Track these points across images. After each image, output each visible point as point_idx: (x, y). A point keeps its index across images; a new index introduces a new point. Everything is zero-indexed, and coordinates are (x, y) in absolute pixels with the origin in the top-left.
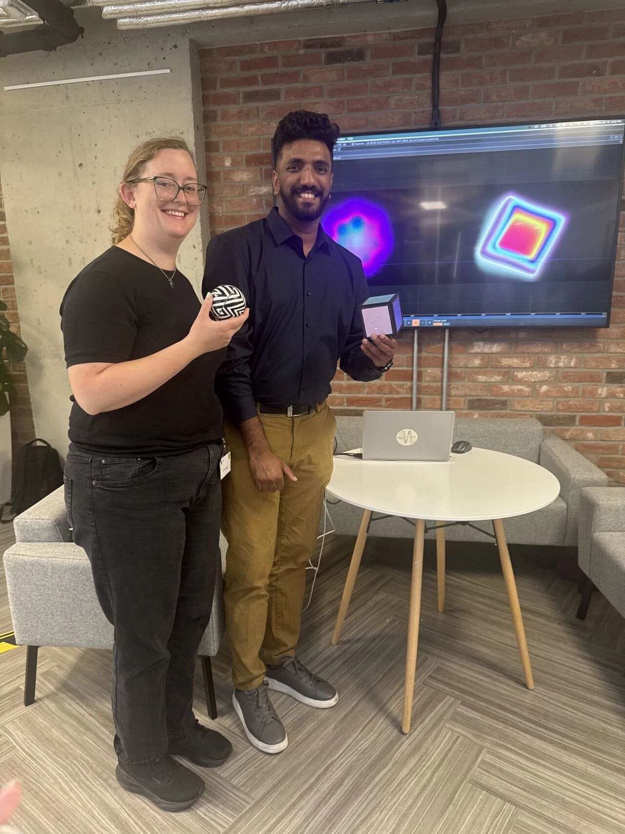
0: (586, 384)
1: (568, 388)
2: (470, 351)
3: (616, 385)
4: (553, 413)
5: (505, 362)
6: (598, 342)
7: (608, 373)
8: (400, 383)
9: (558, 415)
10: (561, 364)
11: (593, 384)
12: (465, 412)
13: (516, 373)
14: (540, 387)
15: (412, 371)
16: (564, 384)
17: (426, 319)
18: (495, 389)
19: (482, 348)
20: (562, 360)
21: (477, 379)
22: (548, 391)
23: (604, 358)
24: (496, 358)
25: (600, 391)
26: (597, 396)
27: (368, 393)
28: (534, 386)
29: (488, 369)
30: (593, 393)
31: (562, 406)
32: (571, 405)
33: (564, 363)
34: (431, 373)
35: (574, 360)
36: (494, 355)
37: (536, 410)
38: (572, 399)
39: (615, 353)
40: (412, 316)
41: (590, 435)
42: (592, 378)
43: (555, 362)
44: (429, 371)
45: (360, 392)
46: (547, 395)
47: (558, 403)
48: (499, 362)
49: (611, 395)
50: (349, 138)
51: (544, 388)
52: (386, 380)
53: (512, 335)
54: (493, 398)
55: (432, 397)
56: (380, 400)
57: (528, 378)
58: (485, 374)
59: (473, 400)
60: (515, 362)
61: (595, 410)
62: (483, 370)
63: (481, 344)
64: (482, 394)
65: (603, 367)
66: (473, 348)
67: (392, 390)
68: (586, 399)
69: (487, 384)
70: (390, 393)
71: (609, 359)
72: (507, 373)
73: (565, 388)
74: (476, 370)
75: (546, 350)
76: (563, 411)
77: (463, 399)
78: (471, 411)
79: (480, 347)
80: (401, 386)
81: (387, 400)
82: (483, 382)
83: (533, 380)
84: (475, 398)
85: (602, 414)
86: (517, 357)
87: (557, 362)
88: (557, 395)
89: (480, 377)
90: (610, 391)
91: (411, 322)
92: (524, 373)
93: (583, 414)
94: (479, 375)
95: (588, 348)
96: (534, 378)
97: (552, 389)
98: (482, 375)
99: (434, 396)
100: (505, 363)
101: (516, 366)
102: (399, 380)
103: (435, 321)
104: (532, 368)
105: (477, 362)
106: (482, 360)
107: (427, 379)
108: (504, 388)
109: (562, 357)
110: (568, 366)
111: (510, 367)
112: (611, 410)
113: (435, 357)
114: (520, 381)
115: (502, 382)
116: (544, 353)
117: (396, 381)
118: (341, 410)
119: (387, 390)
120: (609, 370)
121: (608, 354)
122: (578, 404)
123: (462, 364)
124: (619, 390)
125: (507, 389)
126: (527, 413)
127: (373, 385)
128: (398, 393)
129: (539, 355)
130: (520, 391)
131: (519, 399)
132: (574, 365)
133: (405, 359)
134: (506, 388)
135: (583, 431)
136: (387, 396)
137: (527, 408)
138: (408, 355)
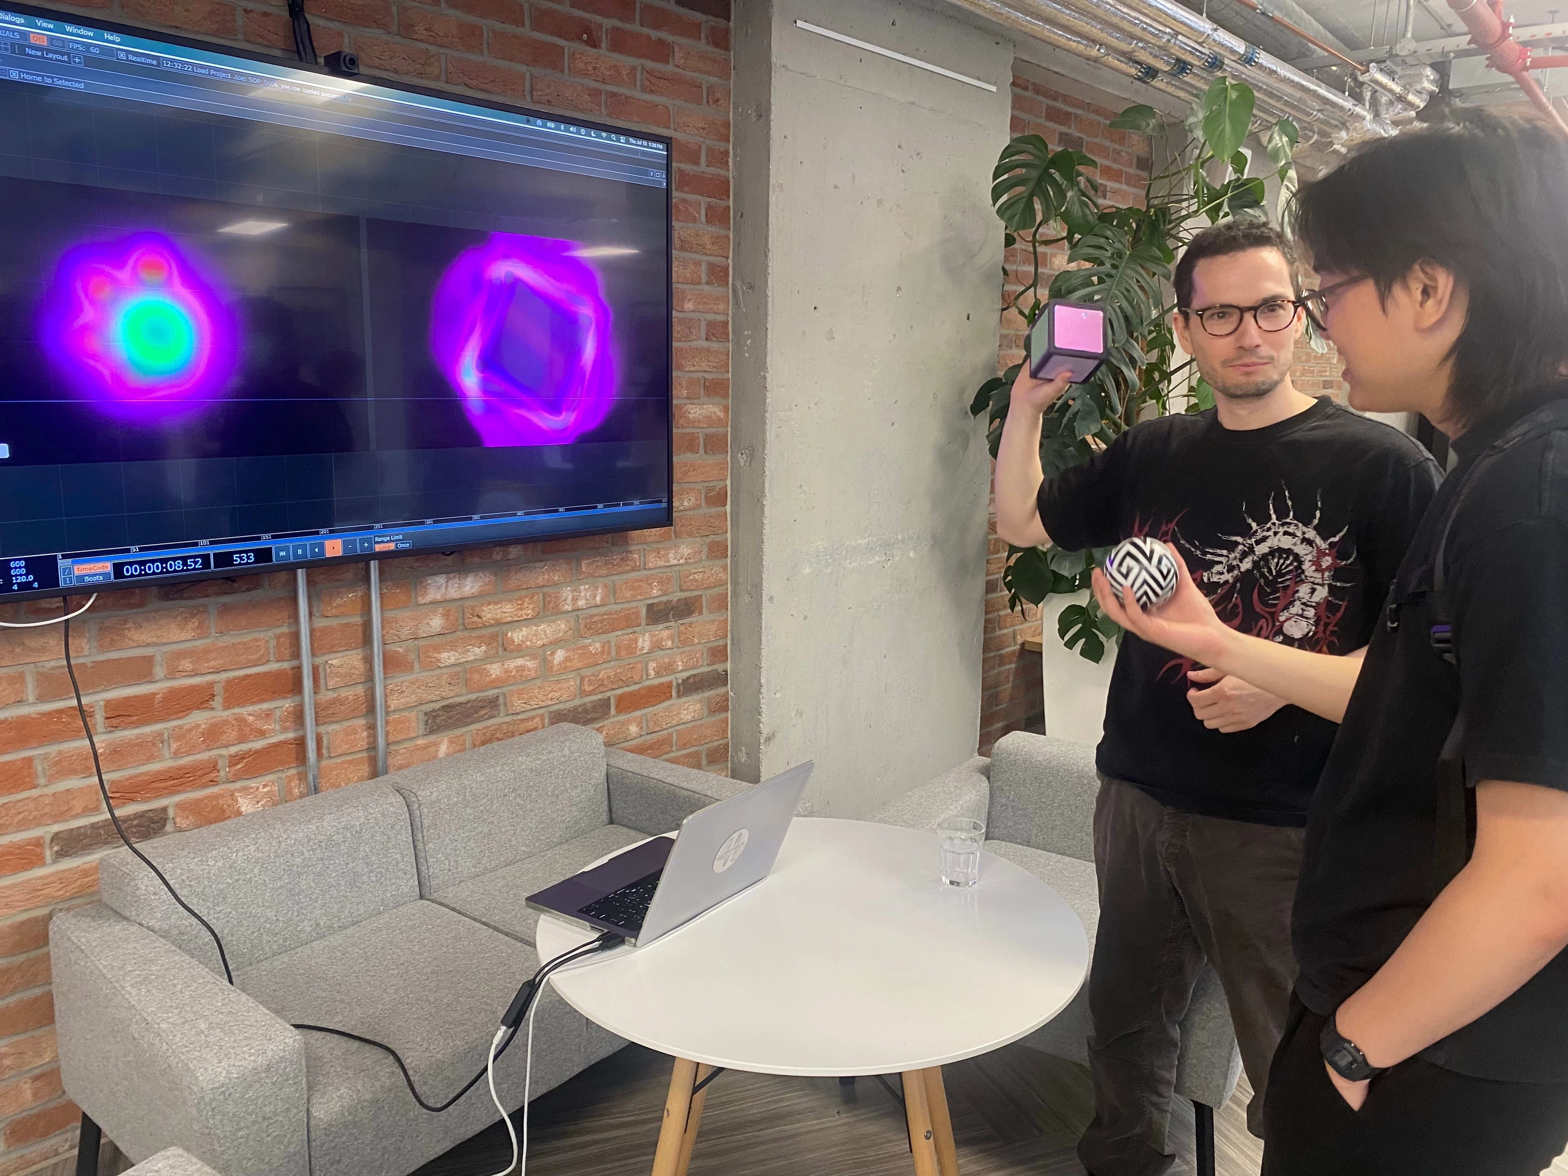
0: (620, 633)
1: (596, 647)
2: (421, 601)
3: (661, 627)
4: (577, 702)
5: (489, 613)
6: (631, 552)
7: (650, 607)
8: (265, 706)
9: (585, 704)
10: (581, 603)
11: (630, 630)
12: (420, 742)
13: (509, 634)
14: (553, 653)
15: (299, 668)
16: (588, 641)
17: (357, 537)
18: (476, 677)
19: (443, 590)
20: (583, 594)
21: (439, 660)
22: (567, 659)
23: (642, 581)
24: (473, 608)
25: (640, 643)
26: (638, 653)
27: (177, 754)
28: (542, 654)
29: (458, 633)
30: (631, 648)
31: (589, 685)
32: (602, 680)
33: (587, 600)
34: (341, 666)
35: (600, 591)
36: (468, 603)
37: (550, 702)
38: (603, 666)
39: (655, 568)
40: (323, 531)
41: (633, 729)
42: (628, 621)
43: (573, 599)
44: (334, 662)
45: (150, 758)
46: (565, 667)
47: (582, 680)
48: (478, 616)
49: (657, 646)
50: (107, 35)
51: (560, 655)
52: (227, 707)
53: (497, 554)
54: (473, 696)
55: (345, 724)
56: (214, 767)
57: (531, 641)
58: (453, 647)
59: (434, 711)
60: (506, 610)
61: (636, 679)
62: (449, 638)
63: (441, 579)
64: (452, 694)
65: (642, 598)
66: (425, 593)
67: (245, 731)
68: (622, 663)
69: (458, 669)
70: (242, 740)
71: (647, 580)
72: (494, 637)
73: (591, 649)
74: (436, 640)
75: (556, 578)
76: (591, 693)
77: (413, 715)
78: (433, 738)
79: (439, 588)
80: (268, 715)
81: (234, 760)
82: (452, 665)
83: (540, 643)
84: (437, 705)
85: (647, 683)
86: (510, 601)
87: (575, 600)
88: (580, 665)
89: (445, 655)
90: (654, 639)
91: (322, 546)
92: (525, 631)
93: (620, 691)
94: (445, 650)
95: (618, 565)
96: (541, 639)
97: (571, 654)
98: (448, 651)
99: (350, 723)
100: (489, 616)
101: (510, 619)
102: (262, 701)
103: (377, 539)
104: (537, 618)
105: (437, 623)
106: (446, 615)
107: (331, 684)
108: (492, 672)
109: (582, 587)
110: (593, 603)
111: (499, 623)
112: (658, 674)
113: (347, 625)
114: (519, 650)
115: (488, 658)
116: (555, 584)
117: (253, 703)
118: (93, 826)
119: (233, 735)
120: (650, 602)
121: (646, 572)
122: (612, 674)
123: (405, 632)
124: (665, 634)
125: (498, 672)
126: (533, 713)
127: (191, 730)
128: (262, 734)
129: (545, 590)
130: (521, 669)
131: (521, 687)
132: (602, 599)
133: (272, 643)
134: (495, 670)
135: (622, 724)
136: (233, 750)
137: (534, 704)
138: (278, 631)
